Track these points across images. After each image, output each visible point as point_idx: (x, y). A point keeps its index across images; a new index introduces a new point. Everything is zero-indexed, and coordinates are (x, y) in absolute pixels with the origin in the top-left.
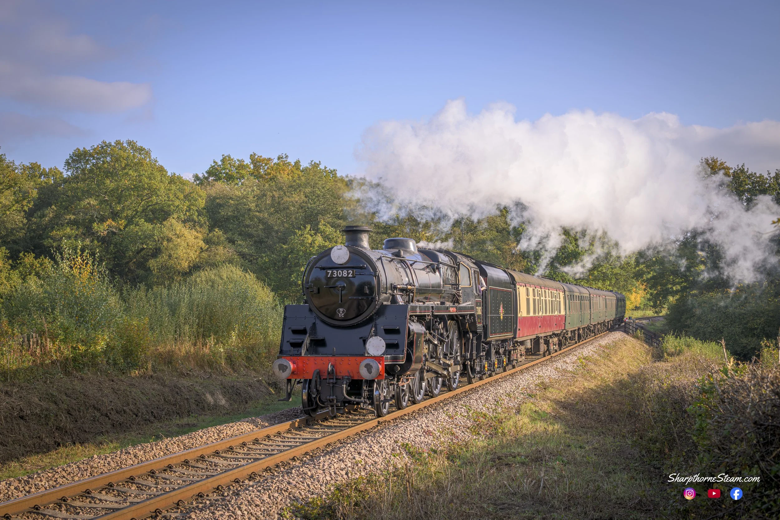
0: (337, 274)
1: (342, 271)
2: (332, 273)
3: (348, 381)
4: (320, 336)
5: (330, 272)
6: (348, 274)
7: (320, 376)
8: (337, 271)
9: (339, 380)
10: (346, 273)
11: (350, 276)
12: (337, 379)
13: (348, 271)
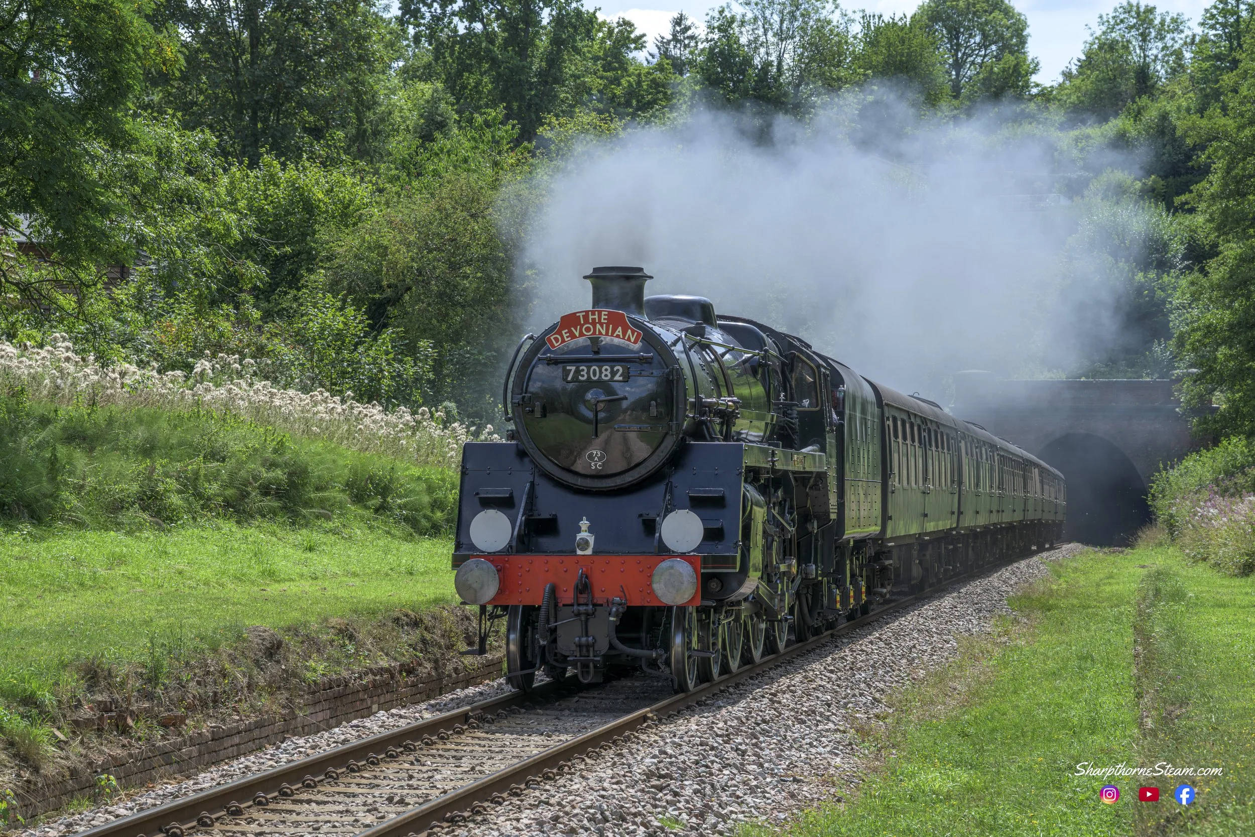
0: (588, 373)
1: (600, 368)
2: (578, 372)
3: (621, 610)
4: (544, 512)
5: (573, 368)
6: (614, 373)
7: (555, 599)
8: (589, 369)
9: (598, 608)
10: (608, 373)
11: (617, 378)
12: (594, 605)
13: (612, 368)
